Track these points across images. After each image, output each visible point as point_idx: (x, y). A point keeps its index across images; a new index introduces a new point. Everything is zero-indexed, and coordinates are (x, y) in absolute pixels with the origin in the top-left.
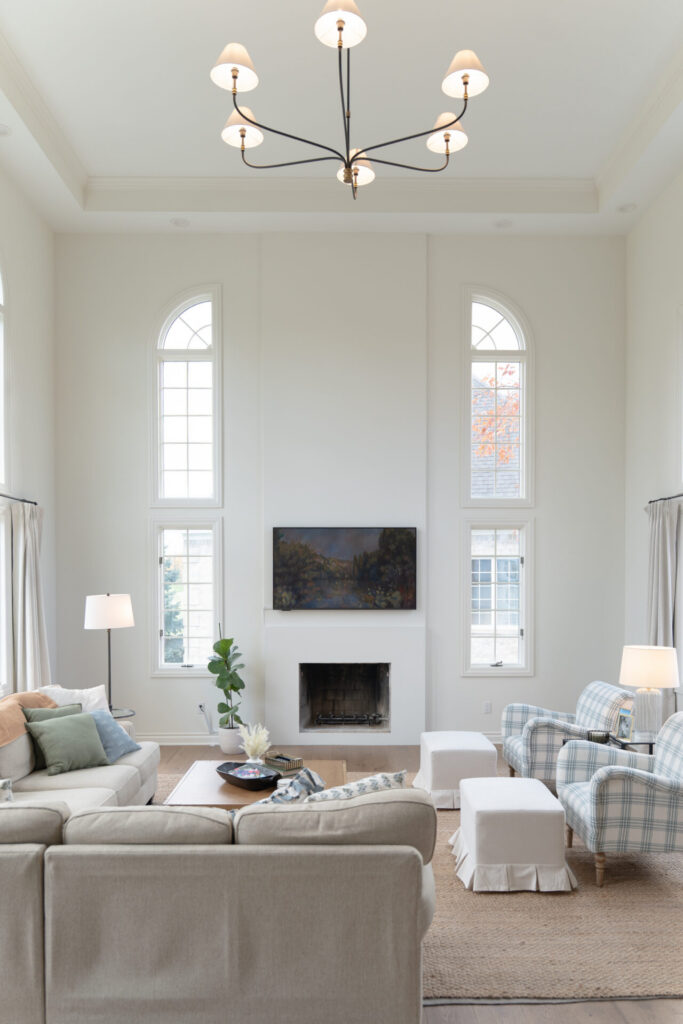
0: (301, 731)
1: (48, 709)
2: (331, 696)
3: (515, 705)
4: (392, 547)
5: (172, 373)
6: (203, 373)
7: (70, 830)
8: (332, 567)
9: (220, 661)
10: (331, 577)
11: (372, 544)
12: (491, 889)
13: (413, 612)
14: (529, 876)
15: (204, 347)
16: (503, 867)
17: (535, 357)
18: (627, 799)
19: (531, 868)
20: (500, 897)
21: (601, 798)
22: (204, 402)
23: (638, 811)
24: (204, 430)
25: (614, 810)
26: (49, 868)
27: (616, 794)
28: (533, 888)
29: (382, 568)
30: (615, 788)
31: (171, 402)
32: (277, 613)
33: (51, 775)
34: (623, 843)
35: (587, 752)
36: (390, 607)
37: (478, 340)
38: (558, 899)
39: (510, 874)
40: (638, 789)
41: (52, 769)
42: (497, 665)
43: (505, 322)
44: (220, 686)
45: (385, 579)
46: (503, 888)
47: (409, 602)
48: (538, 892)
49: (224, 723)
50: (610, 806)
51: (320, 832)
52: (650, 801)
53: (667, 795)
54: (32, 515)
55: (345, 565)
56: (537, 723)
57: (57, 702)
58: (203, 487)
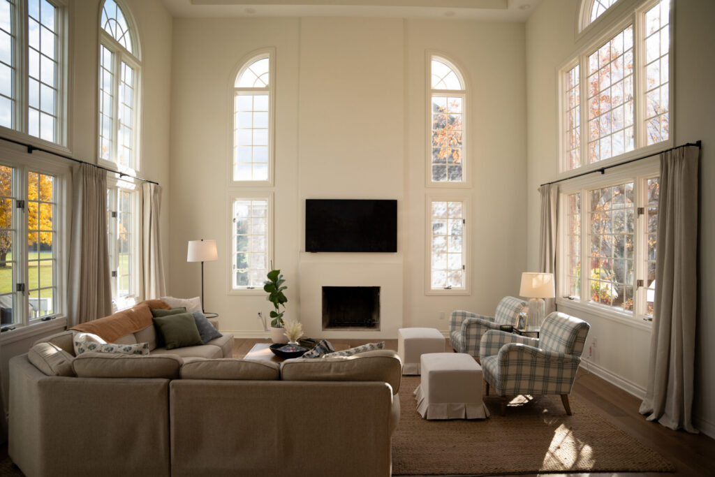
0: (323, 330)
1: (166, 310)
2: (342, 308)
3: (458, 311)
4: (381, 213)
5: (241, 102)
6: (263, 101)
7: (184, 371)
8: (344, 224)
9: (272, 284)
11: (368, 211)
12: (438, 418)
13: (395, 253)
14: (460, 411)
15: (264, 86)
16: (445, 405)
17: (471, 93)
18: (520, 363)
19: (462, 405)
20: (443, 423)
21: (504, 363)
22: (264, 119)
23: (526, 370)
24: (263, 137)
25: (512, 370)
26: (172, 392)
27: (514, 360)
28: (463, 417)
29: (375, 226)
30: (513, 356)
32: (309, 254)
33: (168, 349)
34: (518, 390)
35: (499, 337)
36: (380, 250)
37: (435, 84)
38: (478, 423)
39: (449, 409)
40: (527, 357)
41: (169, 346)
42: (448, 288)
43: (452, 73)
44: (271, 301)
45: (376, 233)
46: (445, 418)
47: (391, 248)
48: (466, 419)
49: (274, 324)
50: (510, 367)
51: (331, 374)
52: (534, 364)
53: (544, 360)
54: (155, 191)
55: (351, 224)
56: (470, 321)
57: (171, 306)
58: (262, 174)
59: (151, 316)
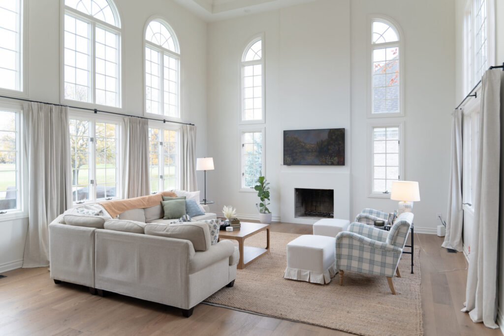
0: (295, 217)
2: (314, 204)
4: (334, 137)
5: (248, 70)
6: (258, 69)
7: (106, 224)
8: (308, 146)
9: (260, 186)
10: (307, 151)
11: (325, 136)
12: (290, 278)
13: (344, 166)
14: (307, 275)
15: (259, 58)
16: (297, 270)
18: (351, 247)
19: (308, 272)
20: (292, 282)
21: (339, 245)
22: (259, 81)
23: (356, 253)
24: (259, 92)
25: (345, 251)
27: (346, 244)
28: (307, 280)
29: (329, 147)
30: (345, 241)
31: (247, 82)
32: (285, 166)
33: (164, 219)
34: (349, 267)
35: (358, 227)
36: (332, 164)
37: (376, 39)
38: (318, 286)
39: (299, 273)
40: (356, 243)
42: (386, 193)
43: (390, 28)
44: (259, 196)
45: (330, 152)
46: (295, 279)
47: (341, 162)
48: (309, 282)
50: (343, 249)
52: (362, 249)
53: (370, 247)
55: (313, 146)
57: (178, 195)
58: (258, 115)
59: (162, 200)
